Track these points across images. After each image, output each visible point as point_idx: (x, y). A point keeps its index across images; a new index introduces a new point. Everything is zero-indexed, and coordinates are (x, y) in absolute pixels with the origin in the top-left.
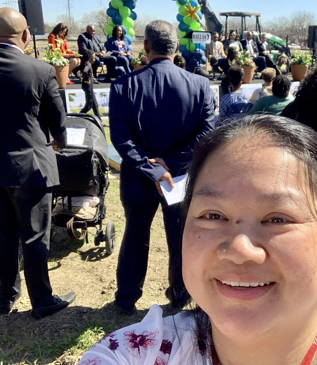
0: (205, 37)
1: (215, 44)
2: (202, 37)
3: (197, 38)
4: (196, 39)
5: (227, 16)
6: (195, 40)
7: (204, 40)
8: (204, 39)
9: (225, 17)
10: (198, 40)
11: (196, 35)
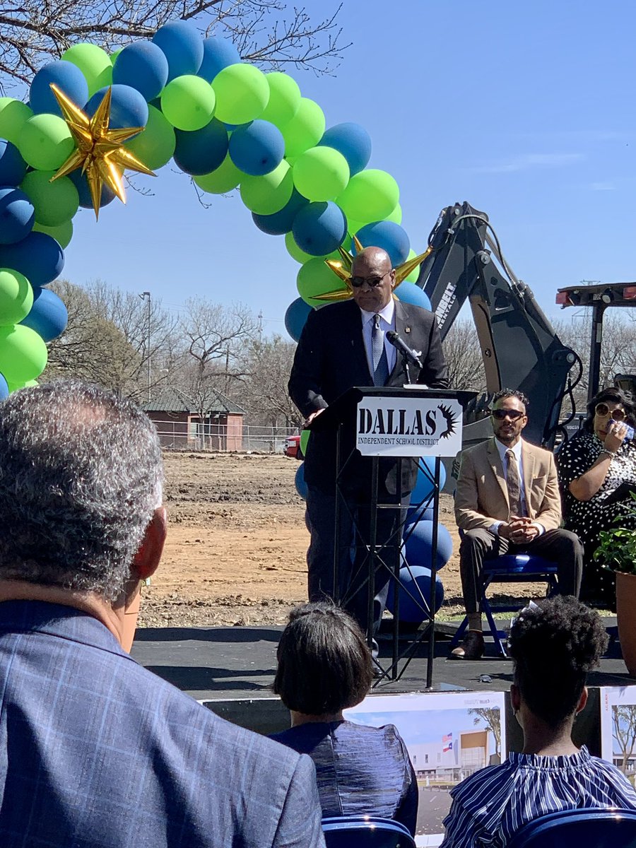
0: (431, 423)
1: (508, 456)
2: (410, 422)
3: (382, 432)
4: (378, 435)
5: (599, 309)
6: (368, 441)
7: (425, 436)
8: (420, 432)
9: (588, 311)
10: (385, 441)
11: (380, 412)
